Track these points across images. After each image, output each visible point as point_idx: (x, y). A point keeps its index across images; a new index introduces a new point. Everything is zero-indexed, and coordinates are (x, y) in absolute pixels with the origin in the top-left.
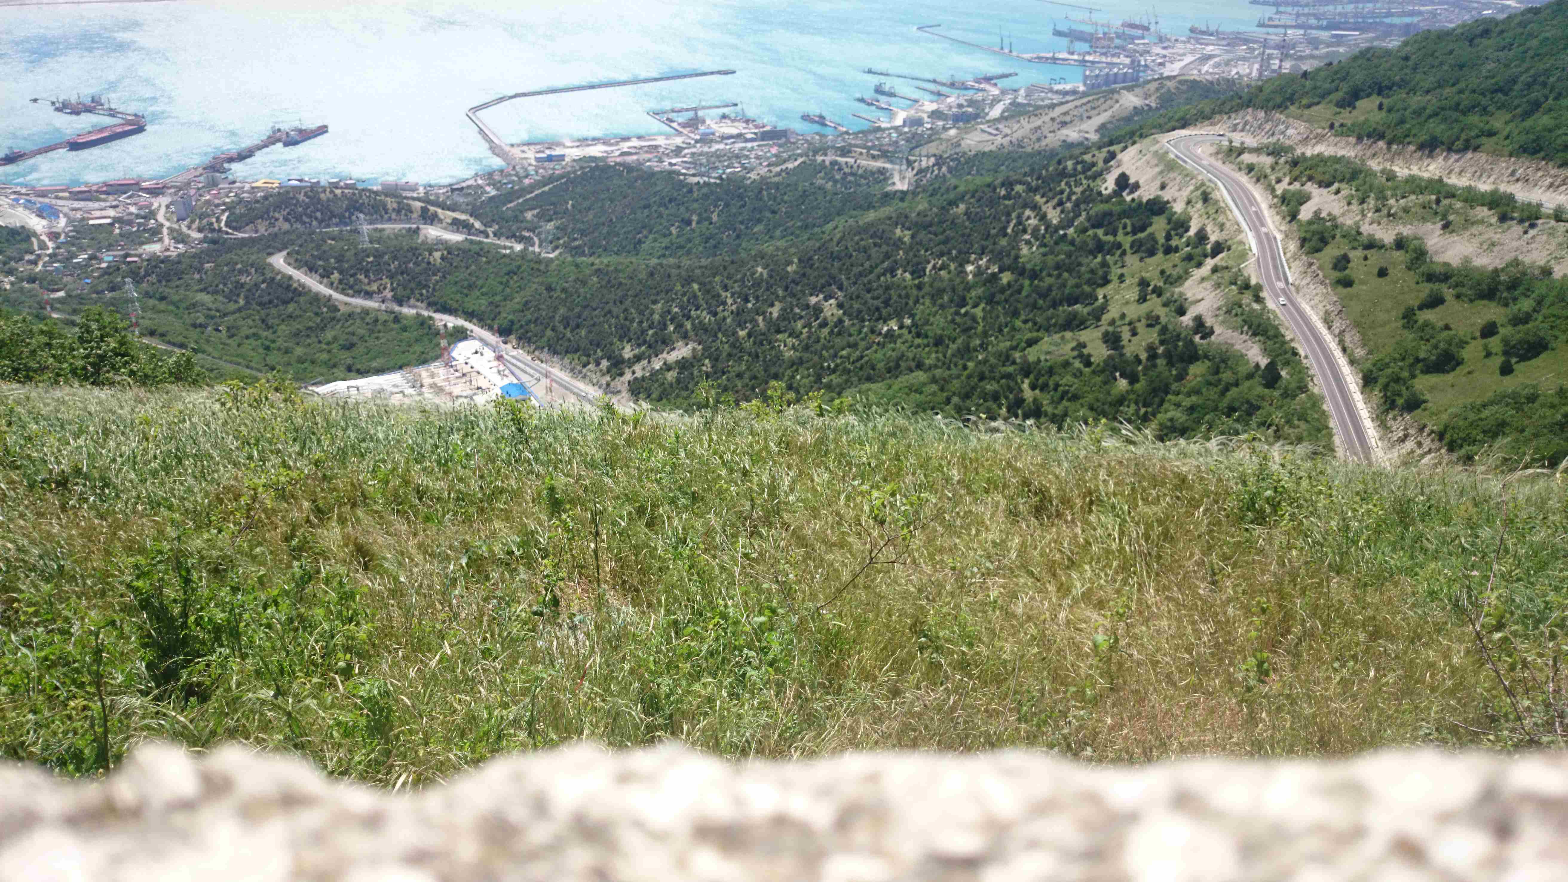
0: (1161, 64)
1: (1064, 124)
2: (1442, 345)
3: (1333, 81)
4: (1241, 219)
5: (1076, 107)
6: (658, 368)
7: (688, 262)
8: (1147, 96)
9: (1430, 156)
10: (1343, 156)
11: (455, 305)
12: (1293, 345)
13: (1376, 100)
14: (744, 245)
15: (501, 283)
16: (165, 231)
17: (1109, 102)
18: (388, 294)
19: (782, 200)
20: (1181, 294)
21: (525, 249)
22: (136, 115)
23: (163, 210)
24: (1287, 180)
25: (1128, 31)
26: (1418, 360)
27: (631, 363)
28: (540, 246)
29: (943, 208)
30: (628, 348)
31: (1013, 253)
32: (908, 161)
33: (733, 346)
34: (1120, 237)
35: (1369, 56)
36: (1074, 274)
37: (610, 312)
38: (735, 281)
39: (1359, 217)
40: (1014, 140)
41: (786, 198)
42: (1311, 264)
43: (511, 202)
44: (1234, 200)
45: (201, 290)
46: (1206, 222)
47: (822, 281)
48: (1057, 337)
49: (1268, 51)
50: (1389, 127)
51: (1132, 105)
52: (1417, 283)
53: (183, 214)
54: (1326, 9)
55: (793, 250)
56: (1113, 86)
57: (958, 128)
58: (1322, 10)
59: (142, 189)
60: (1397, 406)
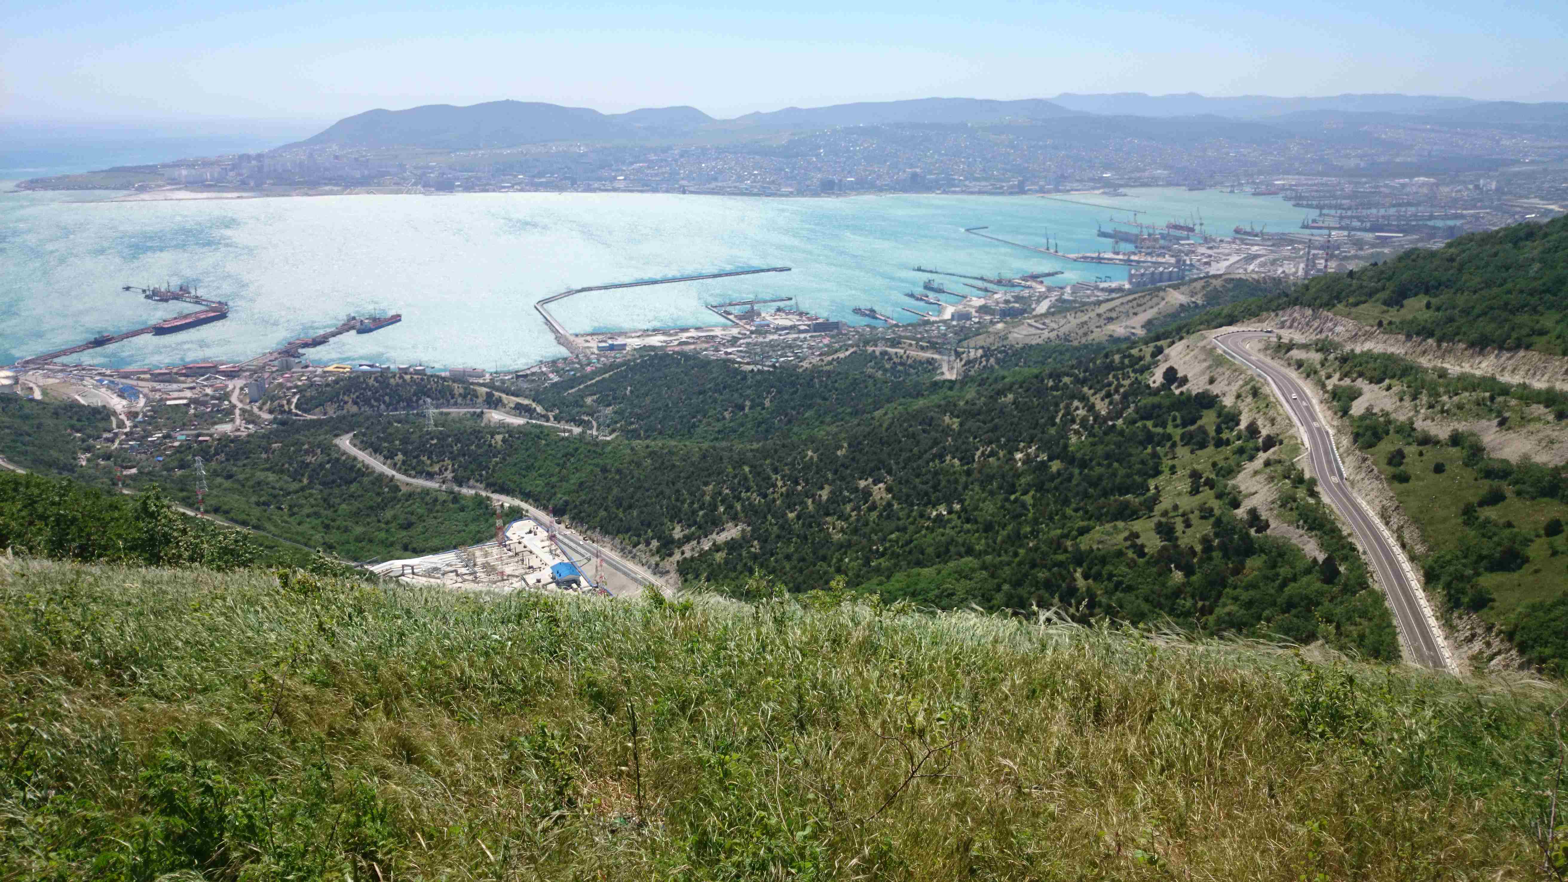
0: (1206, 263)
1: (1110, 320)
2: (1506, 543)
3: (1379, 281)
4: (1291, 414)
5: (1122, 304)
6: (707, 548)
7: (741, 446)
8: (1193, 294)
9: (1481, 353)
10: (1392, 354)
11: (512, 486)
12: (1350, 540)
13: (1423, 300)
14: (795, 429)
15: (558, 465)
16: (237, 412)
17: (1155, 300)
18: (449, 475)
19: (833, 387)
20: (1234, 487)
21: (584, 432)
22: (220, 303)
23: (237, 391)
24: (1337, 376)
25: (1173, 232)
26: (1481, 558)
27: (681, 543)
28: (598, 429)
29: (991, 397)
30: (678, 528)
31: (1062, 441)
32: (957, 353)
33: (782, 527)
34: (1170, 429)
35: (1413, 257)
36: (1125, 465)
37: (662, 493)
38: (786, 464)
39: (1411, 414)
40: (1061, 334)
41: (837, 385)
42: (1365, 460)
43: (572, 388)
44: (1284, 395)
45: (267, 470)
46: (1257, 416)
47: (872, 465)
48: (1108, 526)
49: (1313, 252)
50: (1438, 325)
51: (1178, 302)
52: (1476, 479)
53: (256, 396)
54: (1369, 212)
55: (843, 435)
56: (1159, 284)
57: (1006, 323)
58: (1365, 212)
59: (218, 372)
60: (1462, 604)
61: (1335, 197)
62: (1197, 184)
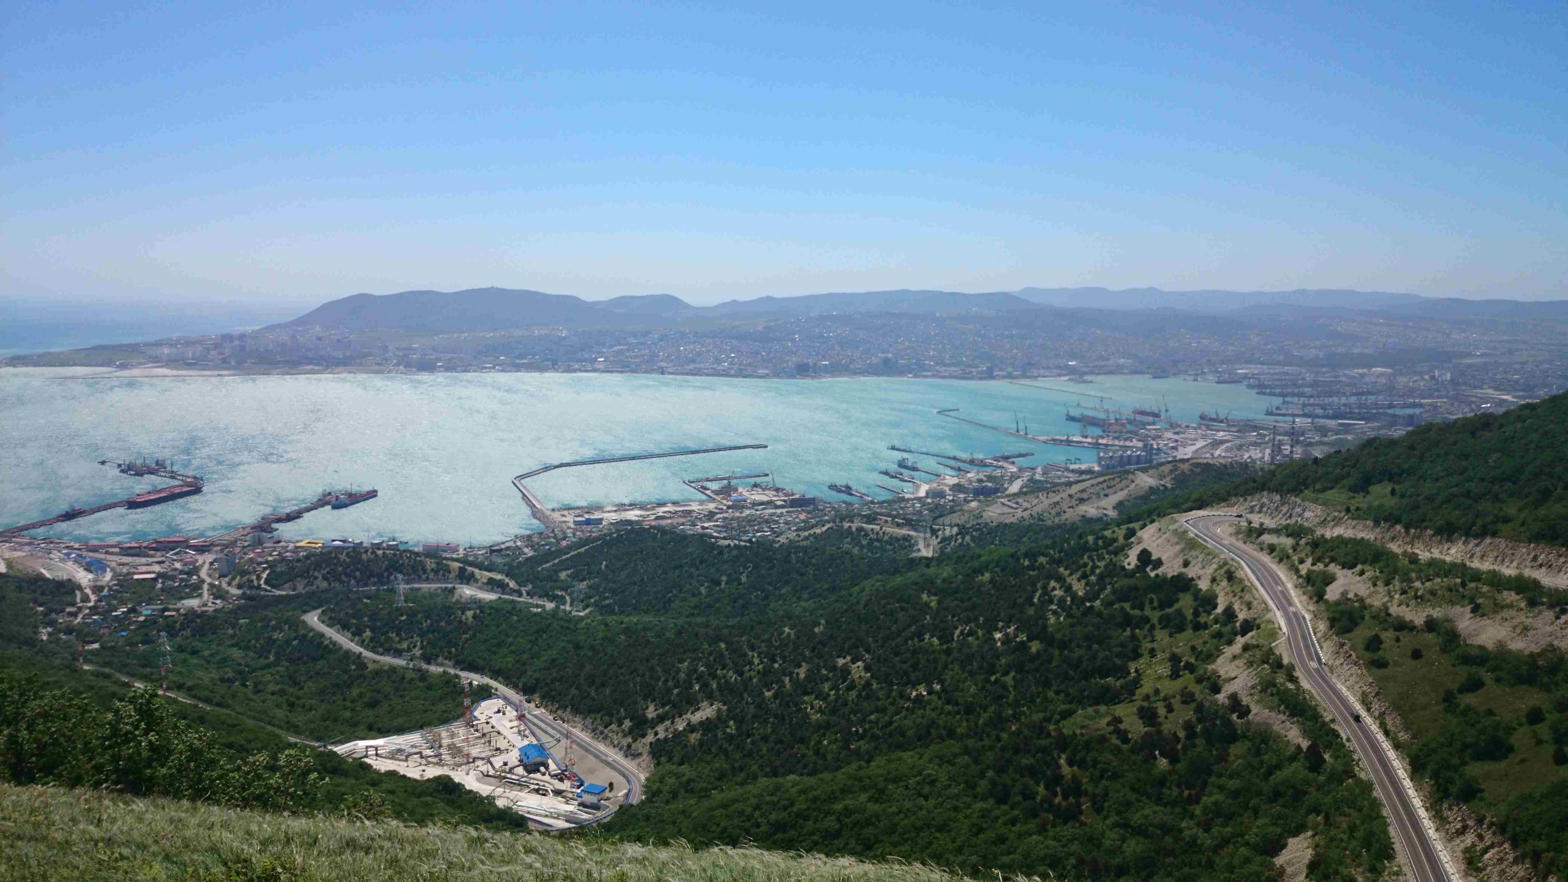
0: (1173, 448)
1: (1082, 501)
2: (1489, 731)
3: (1344, 467)
4: (1267, 598)
5: (1093, 485)
6: (681, 729)
7: (718, 622)
8: (1162, 477)
9: (1450, 540)
10: (1363, 539)
11: (481, 662)
12: (1332, 726)
13: (1388, 487)
14: (773, 605)
15: (530, 641)
16: (206, 587)
17: (1124, 482)
18: (417, 652)
19: (810, 562)
20: (1215, 672)
21: (557, 607)
22: (195, 478)
23: (207, 566)
24: (1309, 561)
25: (1139, 418)
26: (1466, 746)
27: (654, 723)
28: (571, 605)
29: (968, 575)
30: (652, 708)
31: (1040, 622)
32: (932, 530)
33: (759, 706)
34: (1147, 612)
35: (1375, 445)
36: (1104, 647)
37: (636, 670)
38: (763, 641)
39: (1386, 599)
40: (1034, 514)
41: (813, 560)
42: (1342, 645)
43: (547, 562)
44: (1258, 579)
45: (233, 646)
46: (1234, 600)
47: (850, 643)
48: (1090, 710)
49: (1278, 438)
50: (1404, 511)
51: (1147, 485)
52: (1454, 666)
53: (225, 571)
54: (1331, 399)
55: (820, 612)
56: (1128, 467)
57: (979, 501)
58: (1327, 400)
59: (189, 547)
60: (1451, 795)
61: (1296, 385)
62: (1160, 373)
